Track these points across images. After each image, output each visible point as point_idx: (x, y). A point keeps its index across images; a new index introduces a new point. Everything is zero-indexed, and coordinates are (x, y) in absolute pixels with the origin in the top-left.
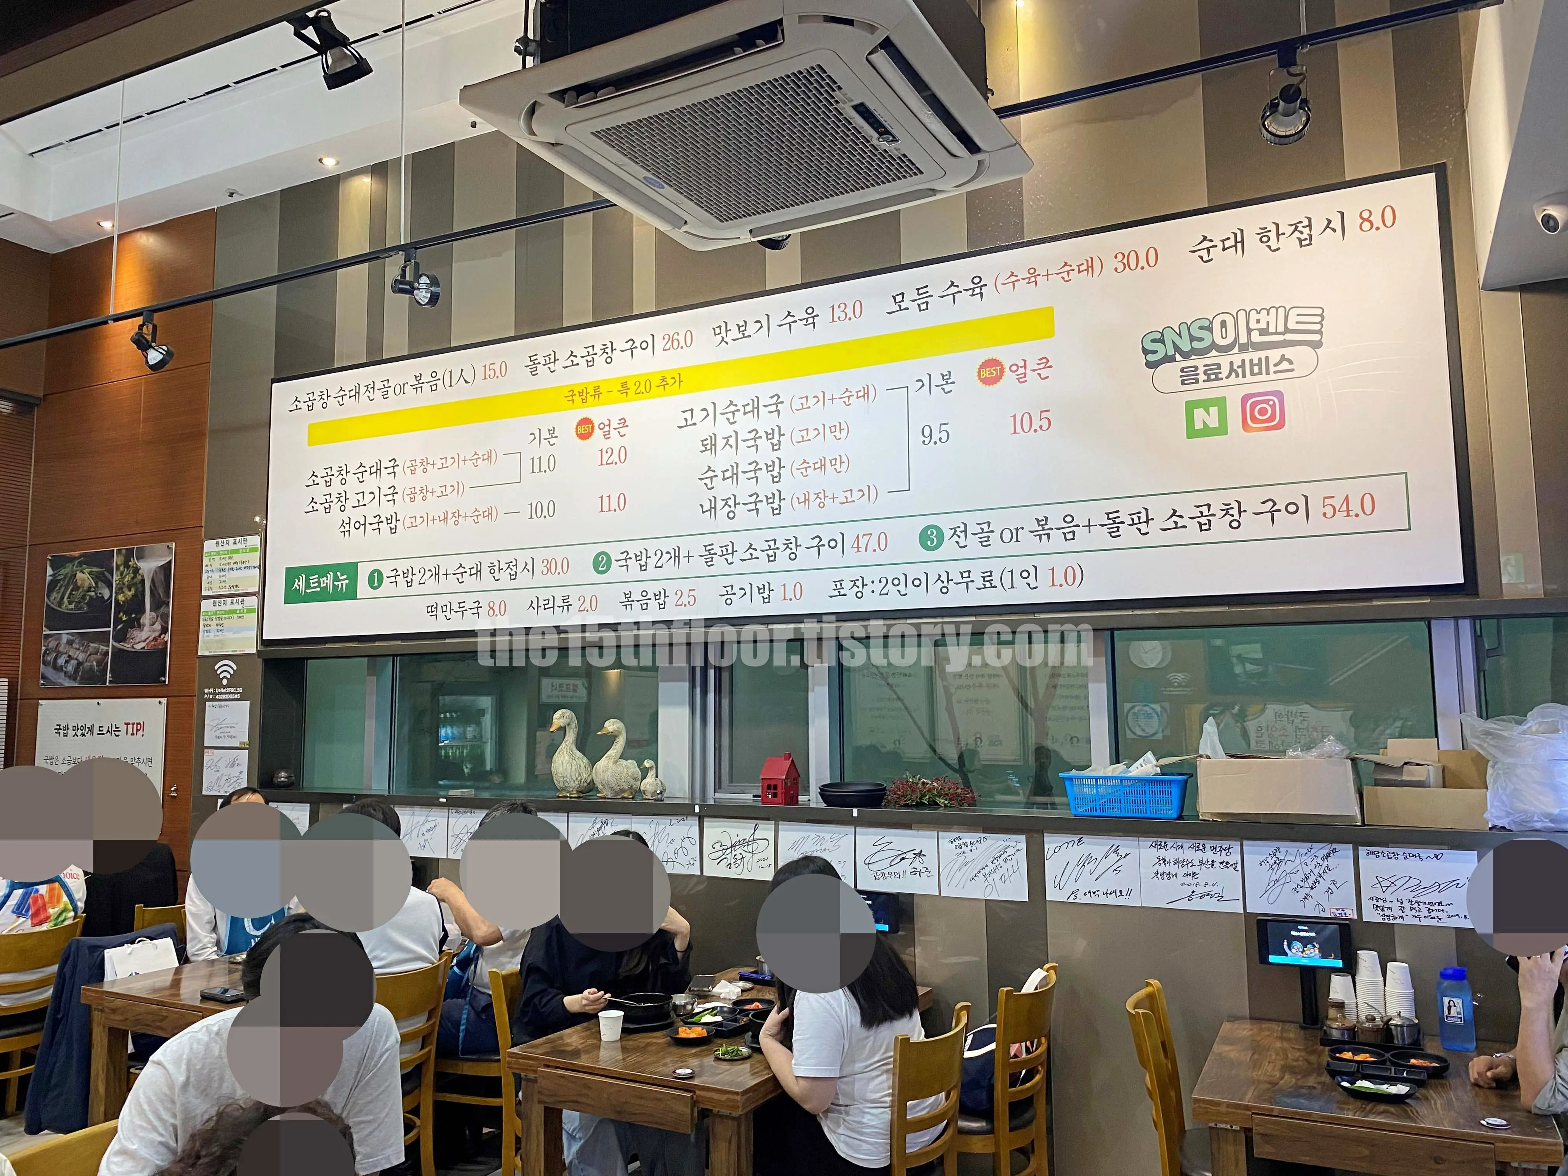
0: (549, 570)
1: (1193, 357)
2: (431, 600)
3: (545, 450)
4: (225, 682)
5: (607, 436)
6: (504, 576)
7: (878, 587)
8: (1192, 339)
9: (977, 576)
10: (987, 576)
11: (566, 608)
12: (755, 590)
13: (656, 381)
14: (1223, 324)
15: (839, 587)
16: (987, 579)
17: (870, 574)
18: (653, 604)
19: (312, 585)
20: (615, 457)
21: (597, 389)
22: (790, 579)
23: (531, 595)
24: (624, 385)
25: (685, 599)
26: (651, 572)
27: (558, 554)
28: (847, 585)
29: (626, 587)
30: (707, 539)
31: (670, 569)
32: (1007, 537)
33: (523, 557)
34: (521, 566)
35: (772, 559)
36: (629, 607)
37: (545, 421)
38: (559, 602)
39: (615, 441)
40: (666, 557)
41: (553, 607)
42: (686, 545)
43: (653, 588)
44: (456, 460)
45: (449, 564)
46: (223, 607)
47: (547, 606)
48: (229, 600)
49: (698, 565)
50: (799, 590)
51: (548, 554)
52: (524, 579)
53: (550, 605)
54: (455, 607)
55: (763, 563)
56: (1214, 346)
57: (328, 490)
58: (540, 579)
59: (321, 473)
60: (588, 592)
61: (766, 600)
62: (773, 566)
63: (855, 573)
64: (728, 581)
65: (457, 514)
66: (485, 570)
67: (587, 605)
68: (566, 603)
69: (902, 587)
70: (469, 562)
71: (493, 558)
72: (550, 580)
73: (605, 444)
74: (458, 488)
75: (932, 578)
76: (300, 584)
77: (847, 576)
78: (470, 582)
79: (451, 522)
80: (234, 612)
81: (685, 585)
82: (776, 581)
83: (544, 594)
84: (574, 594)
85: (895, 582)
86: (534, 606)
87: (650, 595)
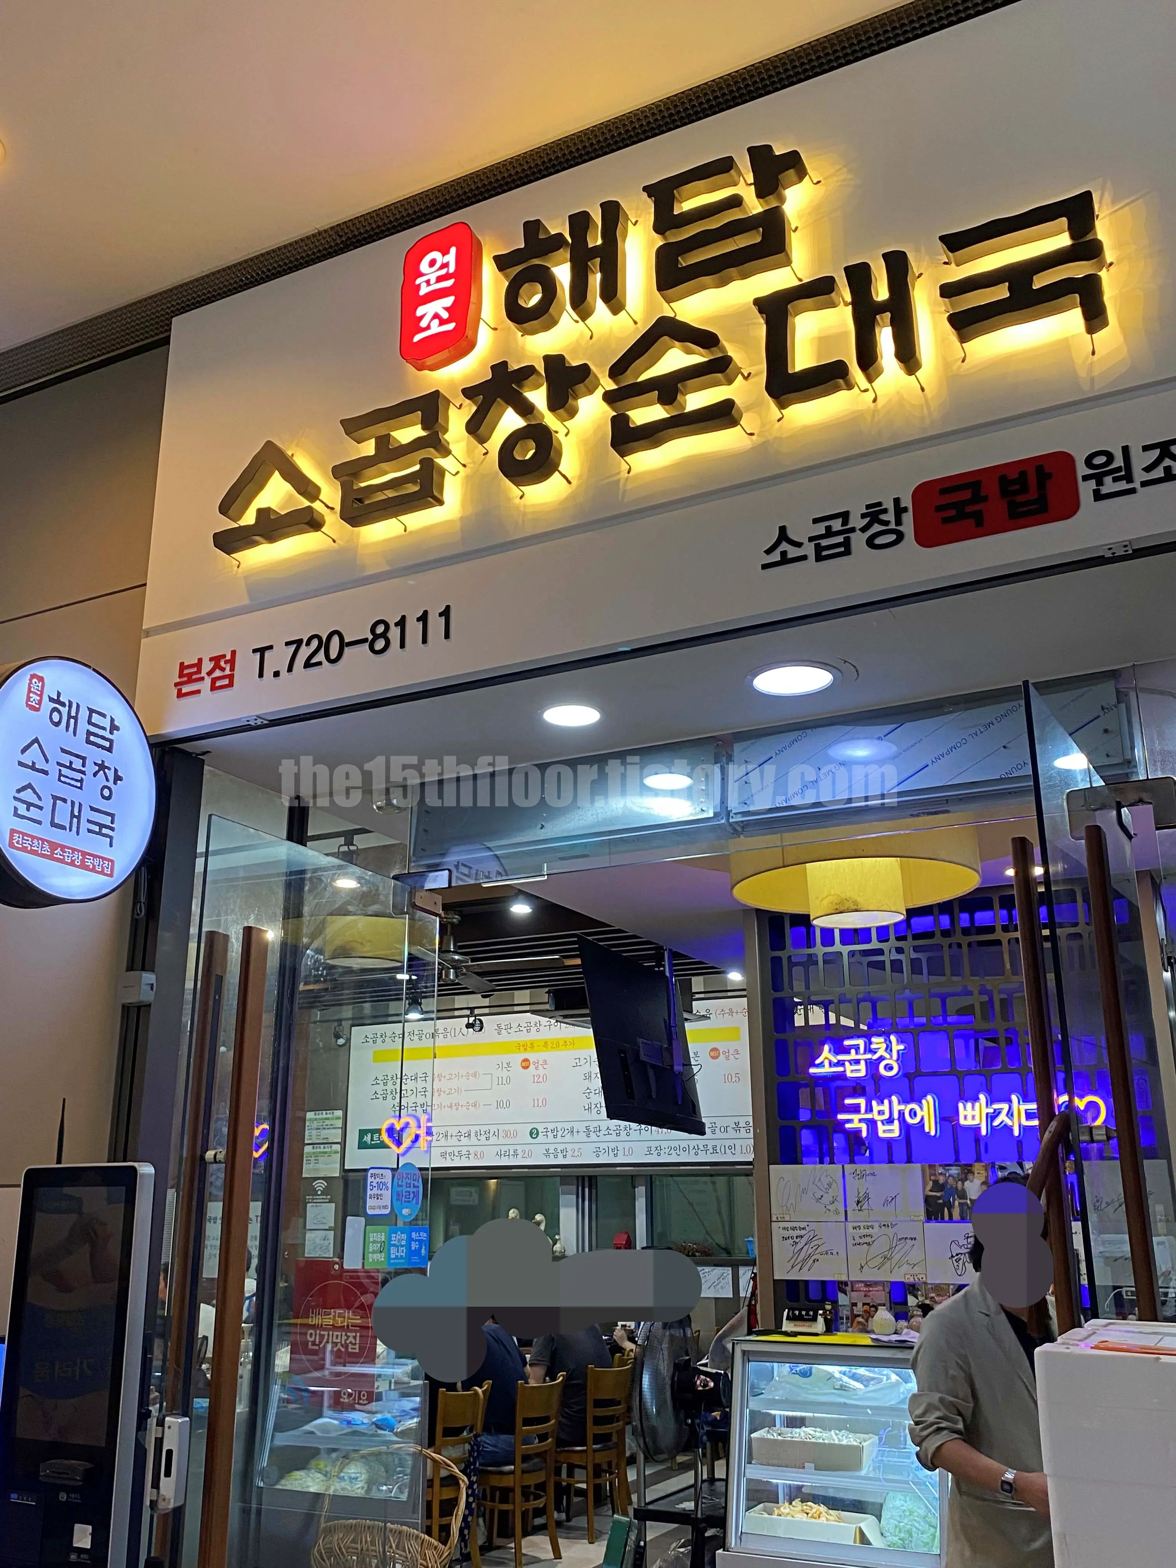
0: (507, 1136)
2: (443, 1150)
3: (505, 1074)
4: (319, 1193)
5: (537, 1068)
6: (483, 1138)
7: (667, 1151)
9: (710, 1147)
10: (714, 1148)
11: (516, 1156)
12: (610, 1150)
13: (562, 1043)
15: (649, 1150)
17: (664, 1144)
18: (560, 1155)
19: (374, 1140)
20: (541, 1080)
21: (532, 1044)
22: (627, 1145)
23: (497, 1149)
24: (546, 1043)
25: (576, 1154)
26: (559, 1139)
27: (512, 1128)
28: (653, 1149)
29: (547, 1146)
30: (587, 1124)
31: (568, 1138)
32: (722, 1130)
33: (493, 1129)
34: (492, 1133)
35: (618, 1135)
36: (548, 1157)
37: (505, 1058)
38: (512, 1153)
39: (541, 1071)
40: (567, 1132)
41: (509, 1155)
42: (577, 1126)
43: (560, 1147)
44: (458, 1075)
45: (453, 1131)
46: (319, 1150)
47: (505, 1155)
48: (322, 1146)
49: (582, 1137)
50: (631, 1152)
51: (507, 1127)
52: (493, 1140)
53: (507, 1154)
54: (456, 1154)
55: (613, 1137)
57: (385, 1088)
58: (502, 1141)
59: (381, 1078)
60: (527, 1148)
61: (616, 1155)
62: (619, 1139)
63: (657, 1144)
64: (597, 1145)
65: (457, 1105)
66: (473, 1135)
67: (526, 1155)
68: (516, 1154)
69: (678, 1151)
70: (464, 1130)
71: (477, 1128)
72: (507, 1141)
73: (536, 1073)
74: (458, 1090)
75: (691, 1148)
76: (367, 1138)
77: (653, 1145)
78: (464, 1141)
79: (454, 1108)
80: (326, 1153)
81: (576, 1146)
82: (620, 1146)
83: (504, 1148)
84: (520, 1149)
85: (675, 1149)
86: (499, 1154)
87: (559, 1151)
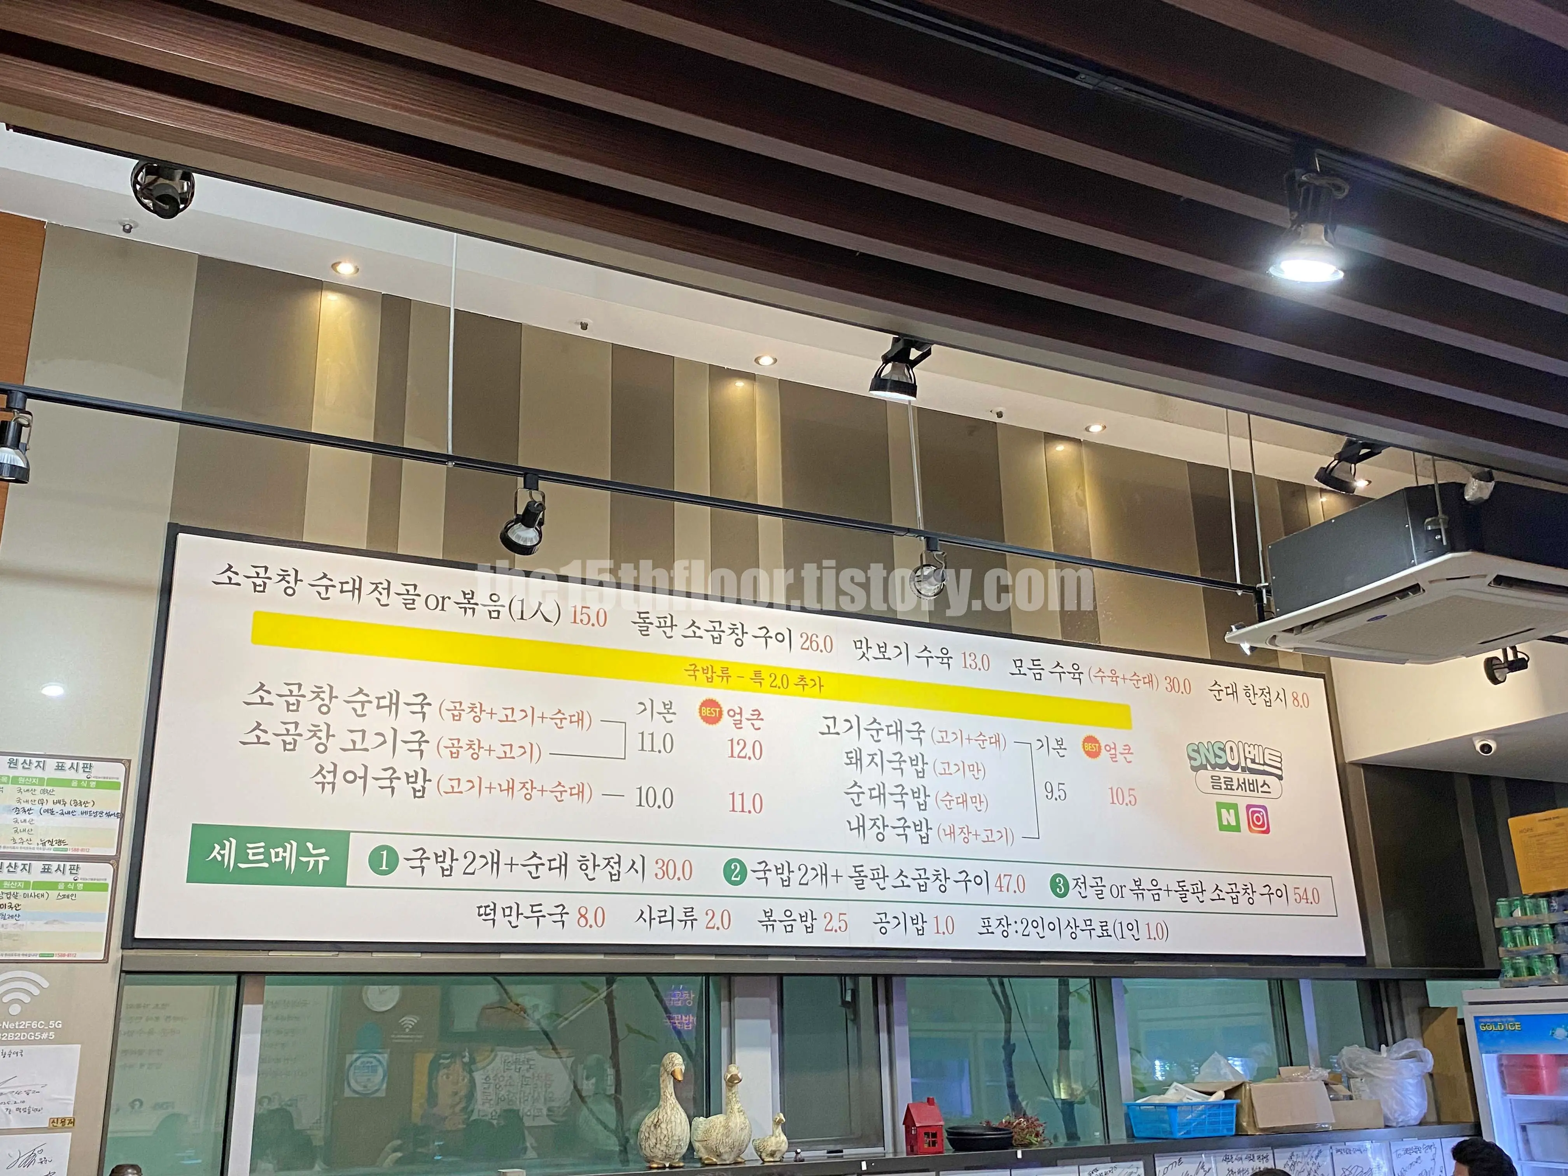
0: (665, 873)
1: (1217, 769)
2: (486, 899)
3: (659, 727)
5: (738, 725)
6: (602, 875)
7: (1020, 928)
8: (1216, 756)
9: (1096, 925)
10: (1104, 925)
11: (689, 923)
12: (909, 921)
13: (794, 679)
14: (1231, 748)
15: (987, 924)
16: (1104, 928)
17: (1014, 915)
18: (799, 926)
19: (251, 857)
20: (748, 751)
21: (725, 670)
22: (943, 912)
23: (643, 903)
24: (757, 673)
25: (835, 924)
26: (795, 890)
27: (679, 855)
28: (994, 923)
29: (767, 905)
30: (858, 860)
31: (816, 888)
32: (1115, 893)
33: (629, 854)
34: (626, 864)
35: (922, 889)
36: (770, 928)
37: (661, 692)
38: (679, 915)
39: (748, 733)
40: (811, 874)
41: (672, 921)
42: (834, 864)
43: (798, 908)
44: (530, 714)
45: (516, 851)
47: (663, 919)
48: (38, 865)
49: (848, 887)
50: (951, 925)
51: (666, 853)
52: (630, 881)
53: (666, 918)
54: (526, 910)
55: (913, 893)
56: (1227, 764)
57: (291, 717)
58: (651, 884)
59: (276, 686)
60: (718, 905)
61: (920, 932)
62: (923, 897)
63: (1001, 912)
64: (881, 908)
65: (529, 786)
66: (573, 865)
67: (717, 921)
68: (689, 916)
69: (1040, 929)
70: (548, 851)
71: (587, 850)
72: (666, 885)
73: (737, 735)
74: (529, 750)
75: (1064, 924)
76: (227, 852)
77: (994, 914)
78: (549, 879)
79: (520, 794)
80: (53, 886)
81: (836, 908)
82: (929, 912)
83: (659, 904)
84: (700, 906)
85: (1035, 924)
86: (646, 917)
87: (795, 916)
